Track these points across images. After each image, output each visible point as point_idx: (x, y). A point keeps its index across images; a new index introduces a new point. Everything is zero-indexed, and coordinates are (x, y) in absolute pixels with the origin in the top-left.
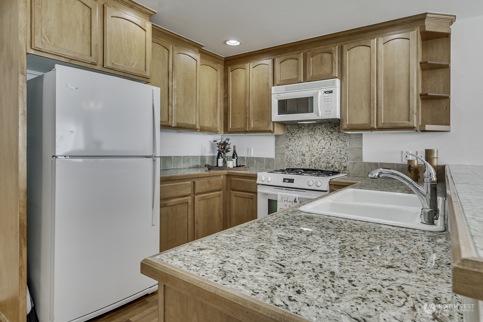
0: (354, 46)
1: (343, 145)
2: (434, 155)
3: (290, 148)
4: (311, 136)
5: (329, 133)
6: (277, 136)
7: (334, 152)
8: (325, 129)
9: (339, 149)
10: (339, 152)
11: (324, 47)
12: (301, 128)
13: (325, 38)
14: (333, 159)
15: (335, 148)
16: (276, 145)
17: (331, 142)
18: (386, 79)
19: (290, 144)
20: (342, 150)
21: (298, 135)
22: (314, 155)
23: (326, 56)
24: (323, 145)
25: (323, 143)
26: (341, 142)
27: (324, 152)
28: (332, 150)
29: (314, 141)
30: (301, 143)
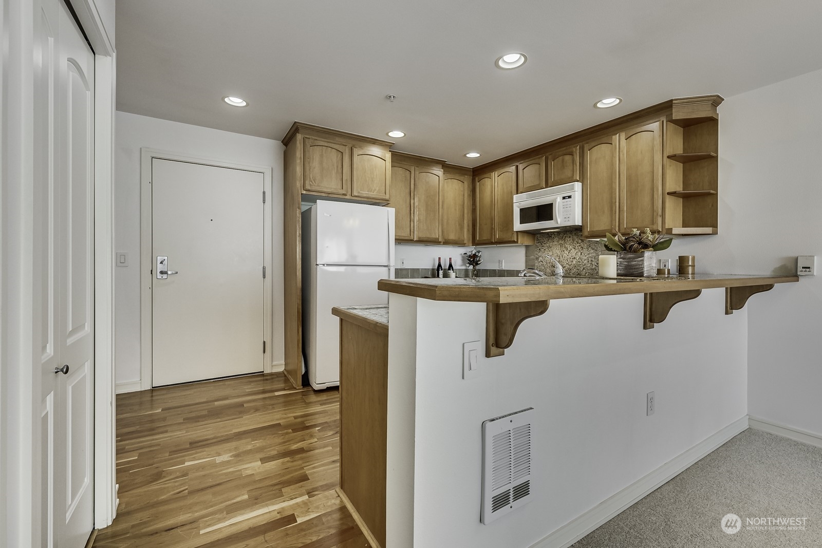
0: (595, 145)
1: (594, 254)
2: (689, 263)
3: (541, 259)
4: (561, 245)
5: (580, 241)
6: (527, 247)
7: (585, 262)
8: (575, 237)
9: (590, 259)
10: (590, 262)
11: (565, 148)
12: (551, 237)
13: (566, 138)
14: (584, 270)
15: (586, 258)
16: (526, 256)
17: (581, 251)
18: (629, 178)
19: (539, 254)
20: (593, 260)
21: (548, 245)
22: (564, 266)
23: (568, 158)
24: (574, 254)
25: (573, 252)
26: (592, 251)
27: (574, 262)
28: (583, 260)
29: (564, 251)
30: (551, 253)
